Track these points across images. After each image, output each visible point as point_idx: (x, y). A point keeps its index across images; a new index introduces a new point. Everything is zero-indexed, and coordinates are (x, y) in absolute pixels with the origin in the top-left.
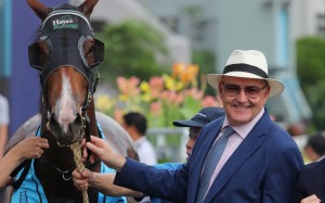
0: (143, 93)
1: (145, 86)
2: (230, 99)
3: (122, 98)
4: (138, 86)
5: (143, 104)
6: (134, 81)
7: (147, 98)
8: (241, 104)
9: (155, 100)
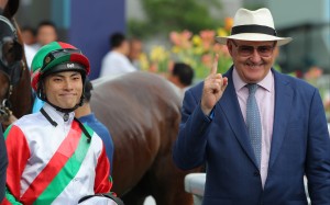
0: (195, 46)
1: (197, 39)
2: (244, 58)
3: (176, 50)
4: (190, 39)
5: (195, 56)
6: (187, 35)
7: (199, 51)
8: (254, 64)
9: (206, 53)
